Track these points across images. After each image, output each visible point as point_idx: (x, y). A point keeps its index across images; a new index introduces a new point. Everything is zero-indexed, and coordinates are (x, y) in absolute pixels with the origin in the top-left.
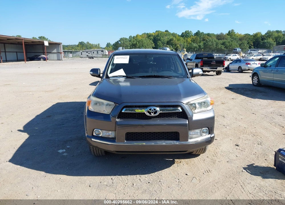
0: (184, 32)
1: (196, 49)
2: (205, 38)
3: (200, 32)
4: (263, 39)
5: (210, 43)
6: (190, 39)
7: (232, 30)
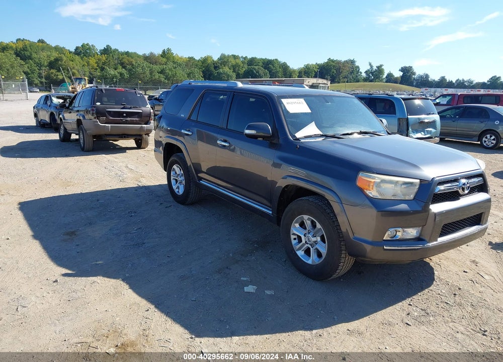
0: (80, 46)
1: (115, 79)
2: (124, 60)
3: (111, 48)
4: (216, 68)
5: (140, 70)
6: (95, 61)
7: (169, 50)
